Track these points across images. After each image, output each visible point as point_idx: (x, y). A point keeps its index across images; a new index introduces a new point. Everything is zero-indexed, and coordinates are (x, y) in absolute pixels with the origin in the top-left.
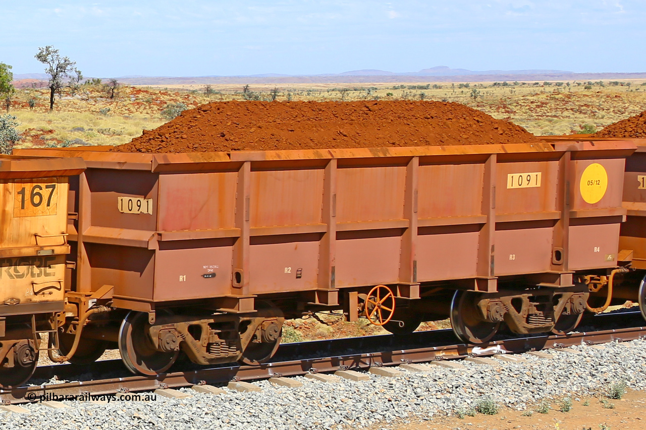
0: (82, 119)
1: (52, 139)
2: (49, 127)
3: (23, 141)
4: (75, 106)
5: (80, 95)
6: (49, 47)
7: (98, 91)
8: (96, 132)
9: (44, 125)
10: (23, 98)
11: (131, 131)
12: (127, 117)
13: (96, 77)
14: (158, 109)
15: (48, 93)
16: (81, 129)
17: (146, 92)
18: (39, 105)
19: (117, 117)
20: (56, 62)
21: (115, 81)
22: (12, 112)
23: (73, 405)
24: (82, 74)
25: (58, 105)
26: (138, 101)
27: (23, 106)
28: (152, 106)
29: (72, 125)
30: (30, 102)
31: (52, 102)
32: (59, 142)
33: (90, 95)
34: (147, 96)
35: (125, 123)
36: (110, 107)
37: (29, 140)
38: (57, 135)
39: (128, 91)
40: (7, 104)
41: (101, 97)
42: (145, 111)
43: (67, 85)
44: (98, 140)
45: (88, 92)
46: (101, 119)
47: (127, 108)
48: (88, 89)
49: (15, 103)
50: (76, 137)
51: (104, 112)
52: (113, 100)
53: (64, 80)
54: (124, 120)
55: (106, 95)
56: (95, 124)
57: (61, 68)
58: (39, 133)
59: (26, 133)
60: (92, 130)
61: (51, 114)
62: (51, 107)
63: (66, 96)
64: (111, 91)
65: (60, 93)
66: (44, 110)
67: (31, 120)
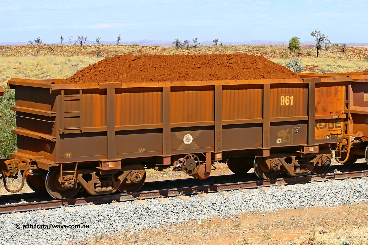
0: (330, 61)
1: (318, 70)
2: (316, 65)
3: (305, 70)
4: (327, 55)
5: (329, 51)
6: (316, 30)
7: (337, 49)
8: (336, 67)
9: (314, 64)
10: (305, 52)
11: (351, 66)
12: (350, 60)
13: (336, 43)
14: (363, 57)
15: (315, 50)
16: (330, 65)
17: (358, 49)
18: (312, 55)
19: (345, 60)
20: (319, 37)
21: (345, 45)
22: (300, 58)
23: (326, 184)
24: (330, 42)
25: (320, 55)
26: (354, 53)
27: (305, 55)
28: (361, 55)
29: (326, 63)
30: (308, 54)
31: (317, 54)
32: (320, 71)
33: (334, 51)
34: (358, 51)
35: (349, 63)
36: (343, 56)
37: (308, 70)
38: (320, 68)
39: (350, 49)
40: (298, 55)
41: (339, 52)
42: (357, 58)
43: (324, 46)
44: (337, 70)
45: (333, 49)
46: (338, 61)
47: (350, 56)
48: (333, 48)
49: (302, 54)
50: (327, 68)
51: (340, 58)
52: (344, 53)
53: (322, 44)
54: (348, 62)
55: (341, 51)
56: (336, 63)
57: (321, 39)
58: (312, 67)
59: (306, 67)
60: (335, 66)
61: (317, 59)
62: (317, 56)
63: (324, 51)
64: (343, 49)
65: (321, 50)
66: (314, 57)
67: (309, 61)
